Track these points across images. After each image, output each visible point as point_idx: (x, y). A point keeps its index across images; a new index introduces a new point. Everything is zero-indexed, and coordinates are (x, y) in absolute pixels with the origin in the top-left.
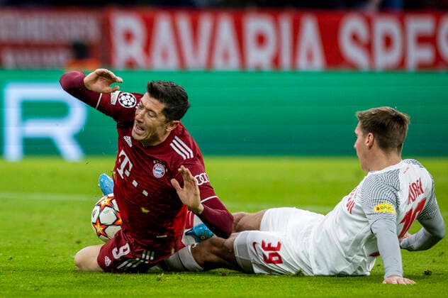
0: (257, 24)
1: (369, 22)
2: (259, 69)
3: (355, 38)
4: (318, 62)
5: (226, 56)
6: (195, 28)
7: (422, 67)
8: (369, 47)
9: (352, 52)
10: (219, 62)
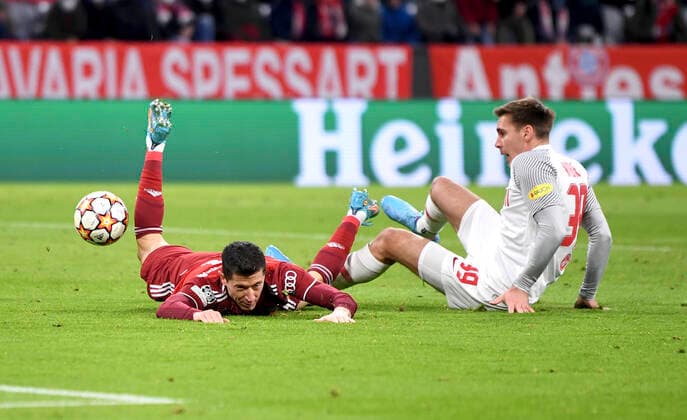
0: (84, 54)
1: (189, 54)
2: (86, 98)
3: (176, 69)
4: (142, 91)
5: (55, 86)
6: (25, 60)
7: (241, 96)
8: (188, 77)
9: (174, 82)
10: (48, 92)
